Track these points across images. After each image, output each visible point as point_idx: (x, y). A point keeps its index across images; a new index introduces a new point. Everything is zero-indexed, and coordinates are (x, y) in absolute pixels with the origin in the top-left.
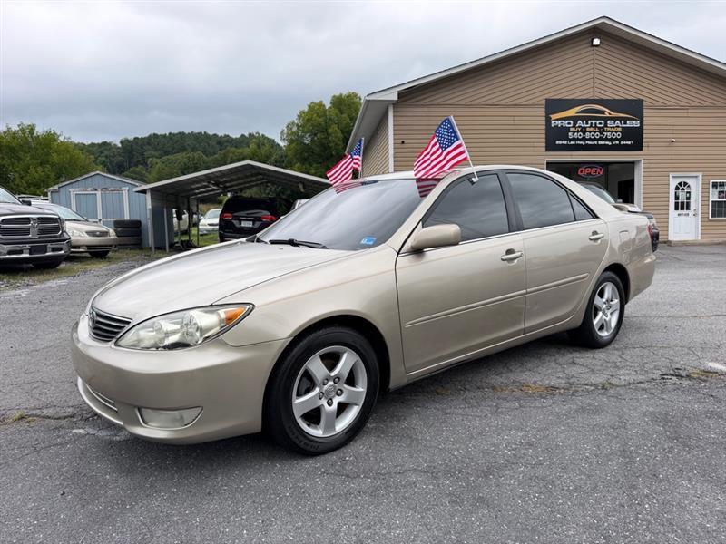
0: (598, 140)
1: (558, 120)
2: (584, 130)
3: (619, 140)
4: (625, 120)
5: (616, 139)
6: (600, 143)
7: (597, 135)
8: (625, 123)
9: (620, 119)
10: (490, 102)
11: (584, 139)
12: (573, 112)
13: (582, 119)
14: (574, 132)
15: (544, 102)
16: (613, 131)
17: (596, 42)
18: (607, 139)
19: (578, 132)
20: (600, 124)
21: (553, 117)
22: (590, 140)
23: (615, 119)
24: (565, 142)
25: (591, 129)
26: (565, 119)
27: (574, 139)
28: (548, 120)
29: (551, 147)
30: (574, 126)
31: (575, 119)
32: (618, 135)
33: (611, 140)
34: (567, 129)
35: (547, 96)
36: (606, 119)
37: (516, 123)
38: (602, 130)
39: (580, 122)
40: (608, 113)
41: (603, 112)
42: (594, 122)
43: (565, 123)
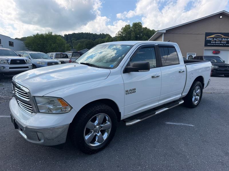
0: (219, 44)
1: (208, 38)
2: (216, 41)
3: (226, 44)
4: (228, 38)
5: (225, 44)
6: (220, 44)
7: (219, 42)
8: (228, 39)
9: (226, 38)
10: (190, 33)
11: (215, 43)
12: (213, 36)
13: (215, 38)
14: (213, 42)
15: (205, 33)
16: (224, 42)
17: (221, 17)
18: (222, 44)
19: (214, 41)
20: (220, 39)
21: (207, 37)
22: (217, 44)
23: (225, 38)
24: (210, 44)
25: (218, 41)
26: (210, 38)
27: (213, 43)
28: (206, 38)
29: (206, 45)
30: (213, 40)
31: (213, 38)
32: (225, 43)
33: (223, 44)
34: (211, 41)
35: (206, 32)
36: (222, 38)
37: (197, 39)
38: (221, 41)
39: (215, 39)
40: (223, 36)
41: (222, 36)
42: (219, 39)
43: (210, 39)
